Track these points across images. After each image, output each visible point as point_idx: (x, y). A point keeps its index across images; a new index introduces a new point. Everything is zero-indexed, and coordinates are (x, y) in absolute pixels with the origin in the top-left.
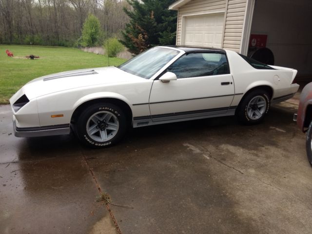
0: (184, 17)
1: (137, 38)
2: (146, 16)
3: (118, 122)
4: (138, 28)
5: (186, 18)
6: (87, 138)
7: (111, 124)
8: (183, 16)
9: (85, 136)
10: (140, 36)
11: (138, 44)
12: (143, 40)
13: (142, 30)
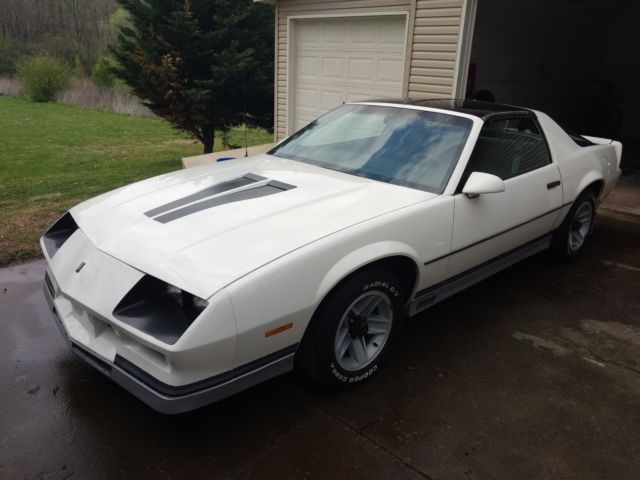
0: (292, 20)
1: (159, 63)
2: (175, 14)
3: (391, 313)
4: (155, 39)
5: (296, 22)
6: (334, 371)
7: (374, 319)
8: (289, 18)
9: (332, 366)
10: (167, 59)
11: (158, 77)
12: (174, 68)
13: (167, 44)
